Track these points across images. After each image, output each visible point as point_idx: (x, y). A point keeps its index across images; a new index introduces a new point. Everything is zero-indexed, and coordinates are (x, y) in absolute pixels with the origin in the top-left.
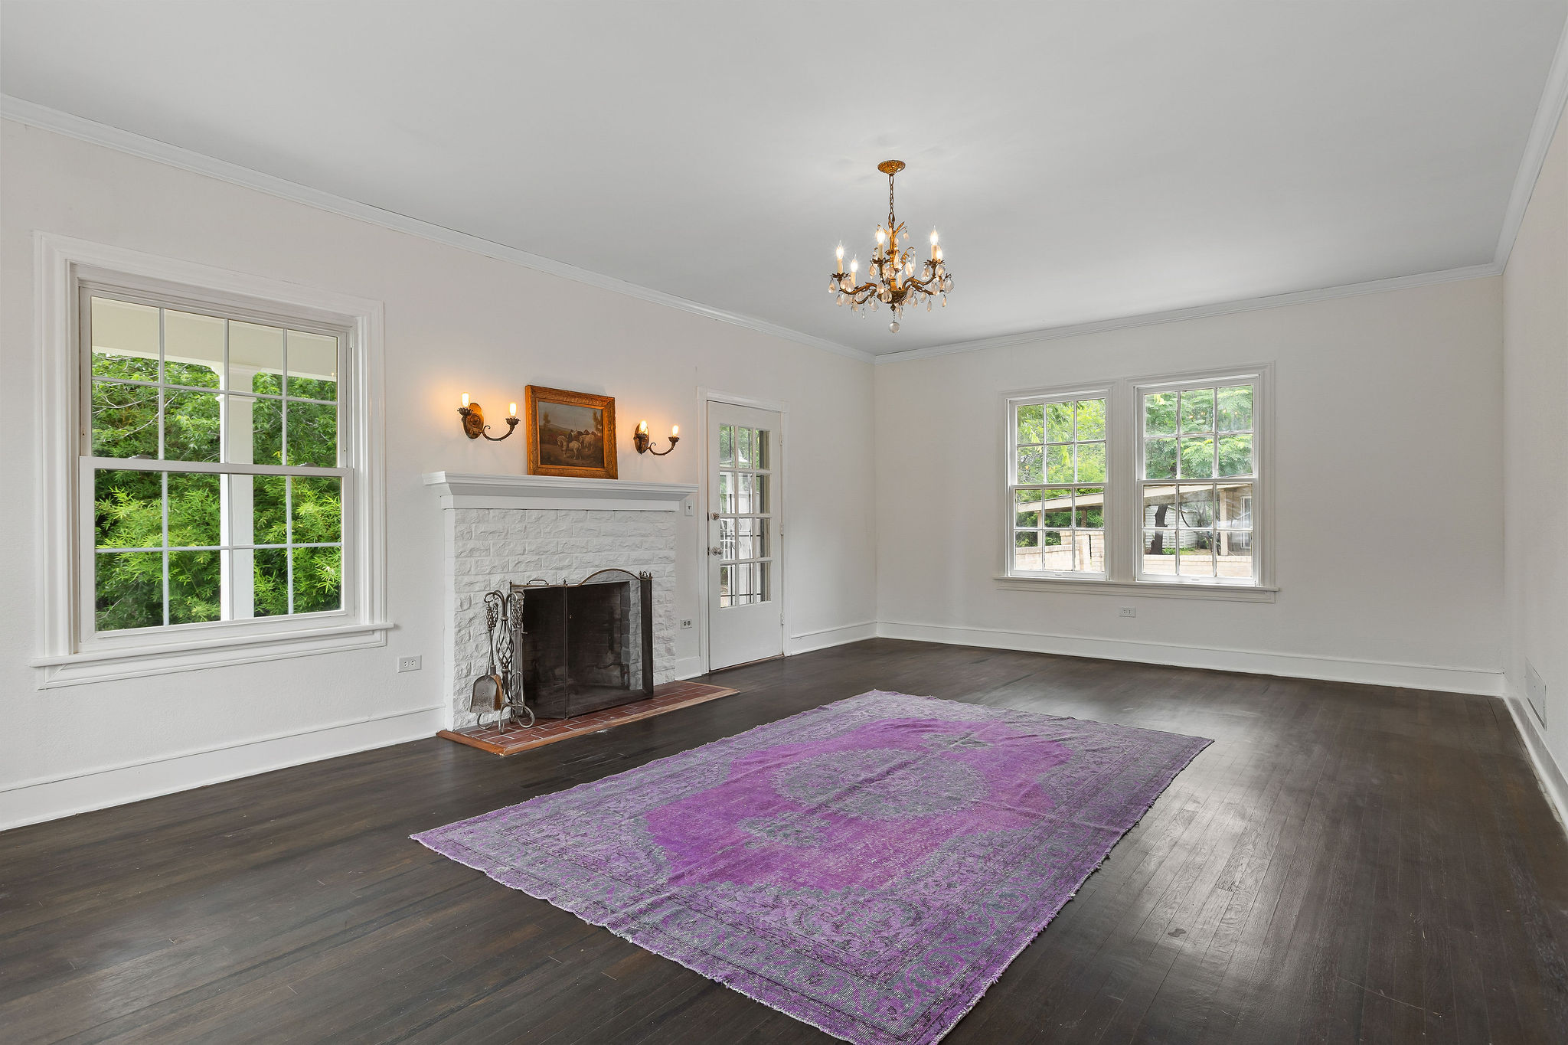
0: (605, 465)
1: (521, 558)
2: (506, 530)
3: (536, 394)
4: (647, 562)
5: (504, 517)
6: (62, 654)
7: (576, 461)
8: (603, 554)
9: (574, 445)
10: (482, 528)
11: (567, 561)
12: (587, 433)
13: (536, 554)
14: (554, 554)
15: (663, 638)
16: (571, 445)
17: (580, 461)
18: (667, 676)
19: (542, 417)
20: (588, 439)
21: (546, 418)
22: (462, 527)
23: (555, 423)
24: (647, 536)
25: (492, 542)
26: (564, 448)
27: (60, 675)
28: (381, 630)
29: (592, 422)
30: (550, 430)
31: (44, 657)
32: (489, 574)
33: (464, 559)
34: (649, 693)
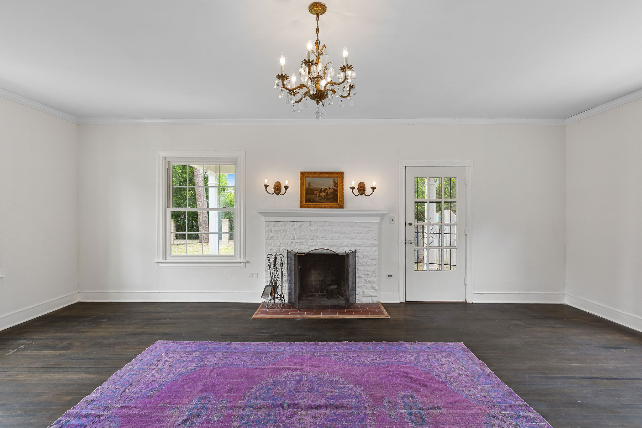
0: (339, 202)
1: (293, 241)
2: (286, 230)
3: (303, 175)
4: (359, 245)
5: (285, 225)
6: (161, 260)
7: (323, 201)
8: (334, 241)
9: (323, 194)
10: (276, 229)
11: (315, 243)
12: (330, 188)
13: (300, 239)
14: (308, 240)
15: (369, 281)
16: (321, 194)
17: (326, 201)
18: (372, 300)
19: (307, 184)
20: (330, 191)
21: (309, 184)
22: (268, 228)
23: (313, 186)
24: (360, 234)
25: (280, 234)
26: (318, 196)
27: (161, 265)
28: (243, 263)
29: (333, 184)
30: (311, 189)
31: (157, 260)
32: (279, 246)
33: (269, 240)
34: (350, 306)
